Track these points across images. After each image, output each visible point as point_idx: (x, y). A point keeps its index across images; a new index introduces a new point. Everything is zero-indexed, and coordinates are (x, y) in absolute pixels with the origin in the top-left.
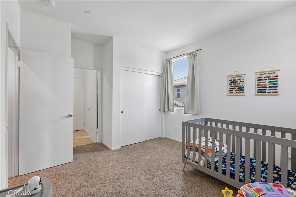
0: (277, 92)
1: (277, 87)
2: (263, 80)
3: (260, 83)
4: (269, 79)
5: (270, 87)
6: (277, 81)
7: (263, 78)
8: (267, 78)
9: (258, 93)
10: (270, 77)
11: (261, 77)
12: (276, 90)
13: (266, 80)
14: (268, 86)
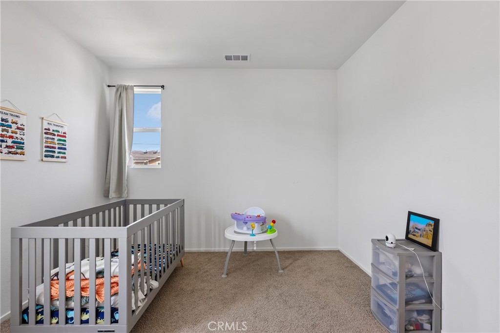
0: (65, 158)
1: (65, 149)
2: (51, 134)
3: (48, 138)
4: (58, 135)
5: (59, 148)
6: (65, 141)
7: (51, 132)
8: (56, 133)
9: (46, 156)
10: (59, 132)
11: (49, 130)
12: (65, 153)
13: (54, 135)
14: (57, 146)
